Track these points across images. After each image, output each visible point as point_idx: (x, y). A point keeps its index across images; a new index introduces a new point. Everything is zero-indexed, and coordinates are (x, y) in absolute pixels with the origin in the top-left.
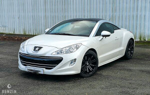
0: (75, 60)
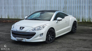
0: (43, 34)
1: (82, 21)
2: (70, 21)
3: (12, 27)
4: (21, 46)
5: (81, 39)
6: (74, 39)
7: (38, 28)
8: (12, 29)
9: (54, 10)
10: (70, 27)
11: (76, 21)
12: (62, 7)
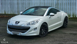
0: (36, 28)
1: (72, 17)
2: (61, 16)
3: (9, 21)
4: (17, 39)
5: (71, 34)
6: (65, 33)
7: (32, 22)
8: (8, 24)
9: (47, 6)
10: (62, 22)
11: (67, 16)
12: (54, 3)
